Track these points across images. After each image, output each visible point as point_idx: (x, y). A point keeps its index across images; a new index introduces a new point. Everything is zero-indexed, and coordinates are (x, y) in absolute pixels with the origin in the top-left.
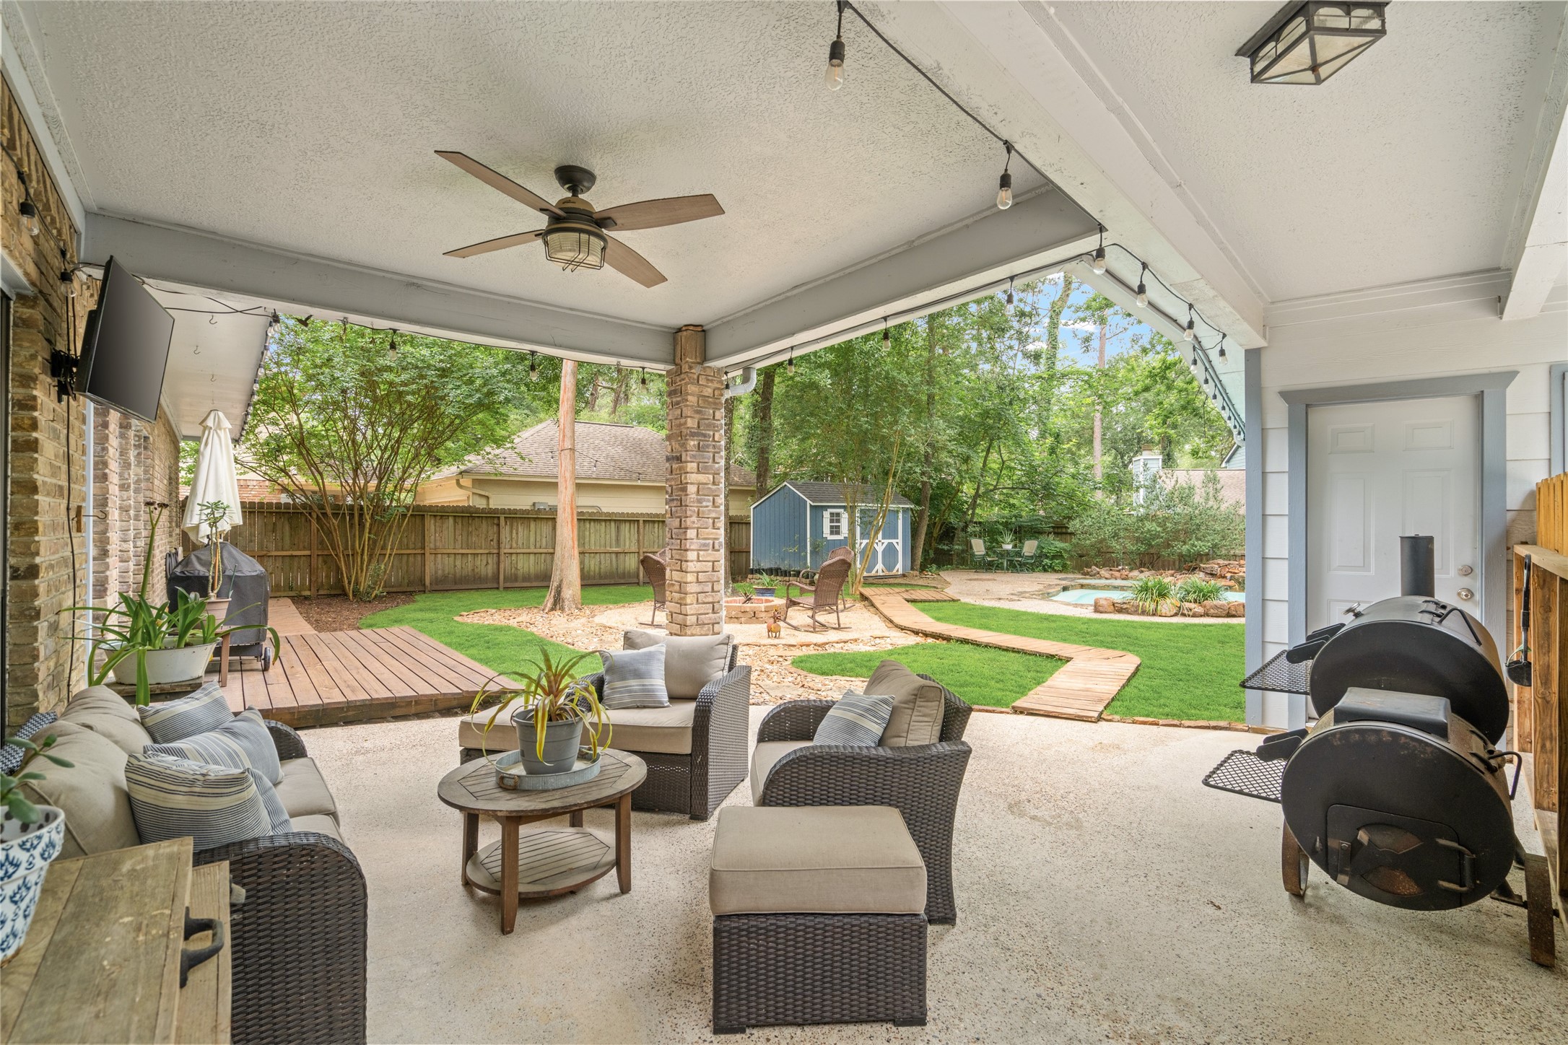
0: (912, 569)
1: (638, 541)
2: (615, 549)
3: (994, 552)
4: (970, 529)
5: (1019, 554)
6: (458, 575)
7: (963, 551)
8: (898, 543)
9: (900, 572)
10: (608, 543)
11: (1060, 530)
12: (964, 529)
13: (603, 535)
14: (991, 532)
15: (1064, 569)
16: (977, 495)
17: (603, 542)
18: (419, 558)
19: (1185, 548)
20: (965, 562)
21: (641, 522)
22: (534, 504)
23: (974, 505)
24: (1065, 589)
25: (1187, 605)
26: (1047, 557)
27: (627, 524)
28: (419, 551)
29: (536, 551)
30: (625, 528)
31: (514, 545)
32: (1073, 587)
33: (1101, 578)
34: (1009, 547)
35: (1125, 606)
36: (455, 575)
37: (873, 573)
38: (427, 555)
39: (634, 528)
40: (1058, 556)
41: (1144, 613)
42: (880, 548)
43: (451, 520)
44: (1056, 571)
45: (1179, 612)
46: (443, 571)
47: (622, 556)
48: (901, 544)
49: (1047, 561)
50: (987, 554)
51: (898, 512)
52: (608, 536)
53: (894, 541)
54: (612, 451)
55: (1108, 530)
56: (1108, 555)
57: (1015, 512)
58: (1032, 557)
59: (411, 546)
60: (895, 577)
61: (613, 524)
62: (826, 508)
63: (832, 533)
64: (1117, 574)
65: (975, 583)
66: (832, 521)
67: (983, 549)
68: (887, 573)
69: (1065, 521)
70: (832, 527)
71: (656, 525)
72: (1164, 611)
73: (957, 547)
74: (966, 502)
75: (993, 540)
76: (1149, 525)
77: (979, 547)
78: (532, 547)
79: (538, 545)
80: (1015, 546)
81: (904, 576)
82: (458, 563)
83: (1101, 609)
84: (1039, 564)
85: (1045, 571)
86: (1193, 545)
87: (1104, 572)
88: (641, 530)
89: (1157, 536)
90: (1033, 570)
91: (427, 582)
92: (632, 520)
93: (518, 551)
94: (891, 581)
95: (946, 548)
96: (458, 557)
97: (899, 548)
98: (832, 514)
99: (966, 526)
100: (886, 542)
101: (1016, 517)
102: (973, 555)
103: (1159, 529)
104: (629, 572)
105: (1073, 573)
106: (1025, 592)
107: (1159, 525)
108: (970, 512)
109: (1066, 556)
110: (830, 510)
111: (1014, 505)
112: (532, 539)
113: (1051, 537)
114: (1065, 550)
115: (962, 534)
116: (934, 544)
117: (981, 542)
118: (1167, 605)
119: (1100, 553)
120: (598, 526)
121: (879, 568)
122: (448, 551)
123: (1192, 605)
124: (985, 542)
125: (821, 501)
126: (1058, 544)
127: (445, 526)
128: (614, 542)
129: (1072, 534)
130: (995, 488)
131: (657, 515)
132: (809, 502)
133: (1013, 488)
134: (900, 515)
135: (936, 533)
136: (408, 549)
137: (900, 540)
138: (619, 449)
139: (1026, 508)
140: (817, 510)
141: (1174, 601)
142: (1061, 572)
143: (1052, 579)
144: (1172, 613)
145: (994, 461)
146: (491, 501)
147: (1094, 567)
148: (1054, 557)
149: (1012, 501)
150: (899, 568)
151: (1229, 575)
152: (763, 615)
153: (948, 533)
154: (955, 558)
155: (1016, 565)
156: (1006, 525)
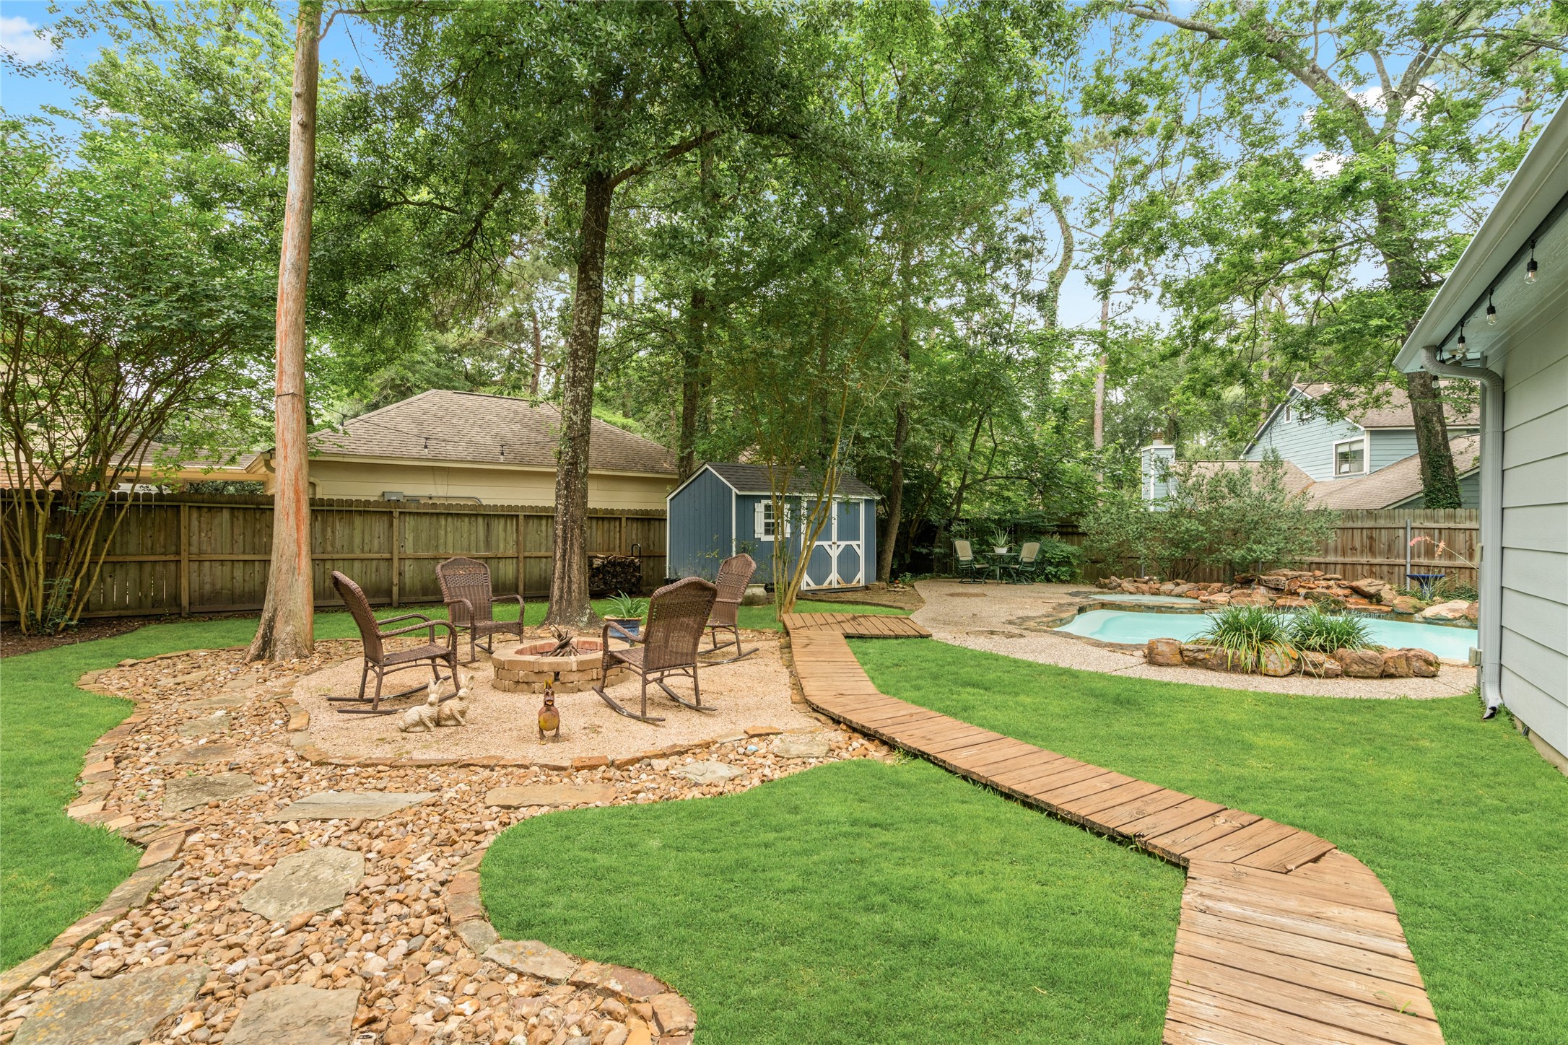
0: (879, 578)
1: (517, 543)
2: (483, 554)
3: (985, 557)
4: (954, 528)
5: (1015, 560)
6: (237, 591)
7: (945, 555)
8: (860, 546)
9: (862, 583)
10: (473, 545)
11: (1068, 529)
12: (947, 528)
13: (465, 535)
14: (980, 532)
15: (1073, 579)
16: (964, 487)
17: (465, 544)
18: (172, 567)
19: (1238, 553)
20: (946, 568)
21: (521, 518)
22: (383, 495)
23: (959, 499)
24: (1082, 610)
25: (1312, 656)
26: (1051, 564)
27: (502, 521)
28: (172, 558)
29: (362, 556)
30: (499, 526)
31: (329, 549)
32: (1092, 607)
33: (1123, 592)
34: (1002, 551)
35: (1201, 656)
36: (232, 590)
37: (825, 585)
38: (184, 564)
39: (511, 526)
40: (1065, 561)
41: (1236, 668)
42: (834, 553)
43: (226, 514)
44: (1063, 582)
45: (1298, 670)
46: (213, 585)
47: (494, 562)
48: (863, 546)
49: (1050, 569)
50: (975, 559)
51: (858, 504)
52: (473, 537)
53: (854, 543)
54: (505, 429)
55: (1132, 528)
56: (1131, 562)
57: (1010, 507)
58: (1032, 563)
59: (159, 549)
60: (854, 590)
61: (480, 520)
62: (759, 498)
63: (767, 532)
64: (1144, 587)
65: (958, 600)
66: (767, 516)
67: (970, 553)
68: (844, 585)
69: (1074, 518)
70: (767, 525)
71: (544, 522)
72: (1271, 667)
73: (937, 550)
74: (950, 495)
75: (983, 542)
76: (1186, 524)
77: (964, 550)
78: (357, 551)
79: (366, 549)
80: (1010, 550)
81: (867, 588)
82: (238, 573)
83: (1160, 659)
84: (1041, 572)
85: (1048, 580)
86: (1250, 550)
87: (1126, 584)
88: (522, 529)
89: (1199, 537)
90: (1033, 580)
91: (185, 601)
92: (509, 515)
93: (335, 556)
94: (850, 596)
95: (924, 551)
96: (236, 564)
97: (861, 552)
98: (767, 508)
99: (950, 524)
100: (843, 544)
101: (1011, 512)
102: (957, 560)
103: (1201, 528)
104: (504, 584)
105: (1084, 583)
106: (1028, 618)
107: (1202, 522)
108: (955, 507)
109: (1075, 562)
110: (764, 502)
111: (1008, 498)
112: (357, 540)
113: (1057, 537)
114: (1074, 555)
115: (944, 534)
116: (911, 547)
117: (967, 544)
118: (1276, 657)
119: (1119, 558)
120: (458, 523)
121: (834, 578)
122: (222, 557)
123: (1319, 657)
124: (972, 544)
125: (751, 490)
126: (1067, 548)
127: (216, 521)
128: (482, 544)
129: (1084, 534)
130: (985, 478)
131: (545, 509)
132: (734, 490)
133: (1007, 478)
134: (862, 507)
135: (913, 531)
136: (152, 554)
137: (862, 542)
138: (516, 428)
139: (1024, 502)
140: (746, 502)
141: (1287, 650)
142: (1069, 582)
143: (1059, 594)
144: (1286, 671)
145: (985, 443)
146: (319, 490)
147: (1113, 578)
148: (1058, 565)
149: (1006, 494)
150: (861, 578)
151: (1302, 591)
152: (575, 677)
153: (928, 533)
154: (935, 565)
155: (1013, 573)
156: (999, 522)
